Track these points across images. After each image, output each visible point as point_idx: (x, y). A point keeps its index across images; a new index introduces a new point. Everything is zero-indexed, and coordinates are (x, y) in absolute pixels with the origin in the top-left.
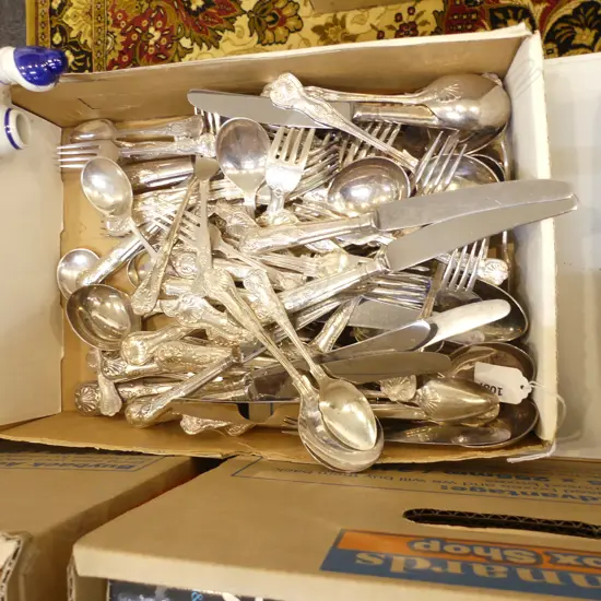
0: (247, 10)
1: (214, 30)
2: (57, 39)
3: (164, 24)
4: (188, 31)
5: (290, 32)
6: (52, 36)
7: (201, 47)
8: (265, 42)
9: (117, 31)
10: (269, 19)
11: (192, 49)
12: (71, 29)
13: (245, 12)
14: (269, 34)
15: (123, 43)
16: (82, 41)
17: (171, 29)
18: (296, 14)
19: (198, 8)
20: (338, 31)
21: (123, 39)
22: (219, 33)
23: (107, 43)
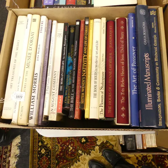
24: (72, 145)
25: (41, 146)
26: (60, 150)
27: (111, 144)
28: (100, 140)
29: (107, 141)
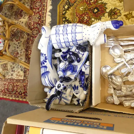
0: (108, 12)
1: (100, 16)
2: (64, 19)
3: (88, 15)
4: (93, 17)
5: (118, 16)
6: (63, 19)
7: (97, 20)
8: (112, 18)
9: (77, 17)
10: (113, 13)
11: (94, 21)
12: (67, 17)
13: (107, 12)
14: (113, 17)
15: (78, 20)
16: (69, 20)
17: (90, 17)
18: (120, 12)
19: (96, 12)
20: (130, 15)
21: (79, 19)
22: (101, 17)
23: (75, 20)
24: (87, 15)
25: (65, 21)
26: (78, 21)
27: (118, 10)
28: (109, 8)
29: (115, 8)
